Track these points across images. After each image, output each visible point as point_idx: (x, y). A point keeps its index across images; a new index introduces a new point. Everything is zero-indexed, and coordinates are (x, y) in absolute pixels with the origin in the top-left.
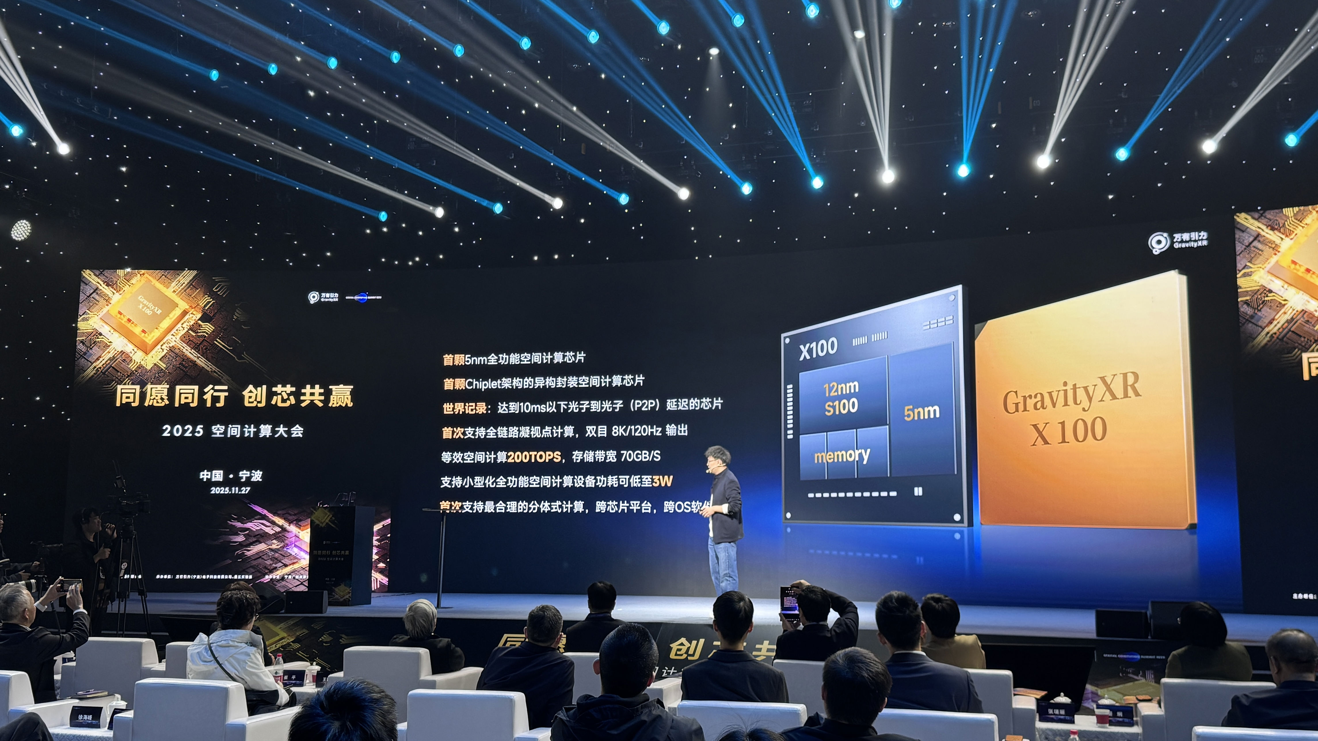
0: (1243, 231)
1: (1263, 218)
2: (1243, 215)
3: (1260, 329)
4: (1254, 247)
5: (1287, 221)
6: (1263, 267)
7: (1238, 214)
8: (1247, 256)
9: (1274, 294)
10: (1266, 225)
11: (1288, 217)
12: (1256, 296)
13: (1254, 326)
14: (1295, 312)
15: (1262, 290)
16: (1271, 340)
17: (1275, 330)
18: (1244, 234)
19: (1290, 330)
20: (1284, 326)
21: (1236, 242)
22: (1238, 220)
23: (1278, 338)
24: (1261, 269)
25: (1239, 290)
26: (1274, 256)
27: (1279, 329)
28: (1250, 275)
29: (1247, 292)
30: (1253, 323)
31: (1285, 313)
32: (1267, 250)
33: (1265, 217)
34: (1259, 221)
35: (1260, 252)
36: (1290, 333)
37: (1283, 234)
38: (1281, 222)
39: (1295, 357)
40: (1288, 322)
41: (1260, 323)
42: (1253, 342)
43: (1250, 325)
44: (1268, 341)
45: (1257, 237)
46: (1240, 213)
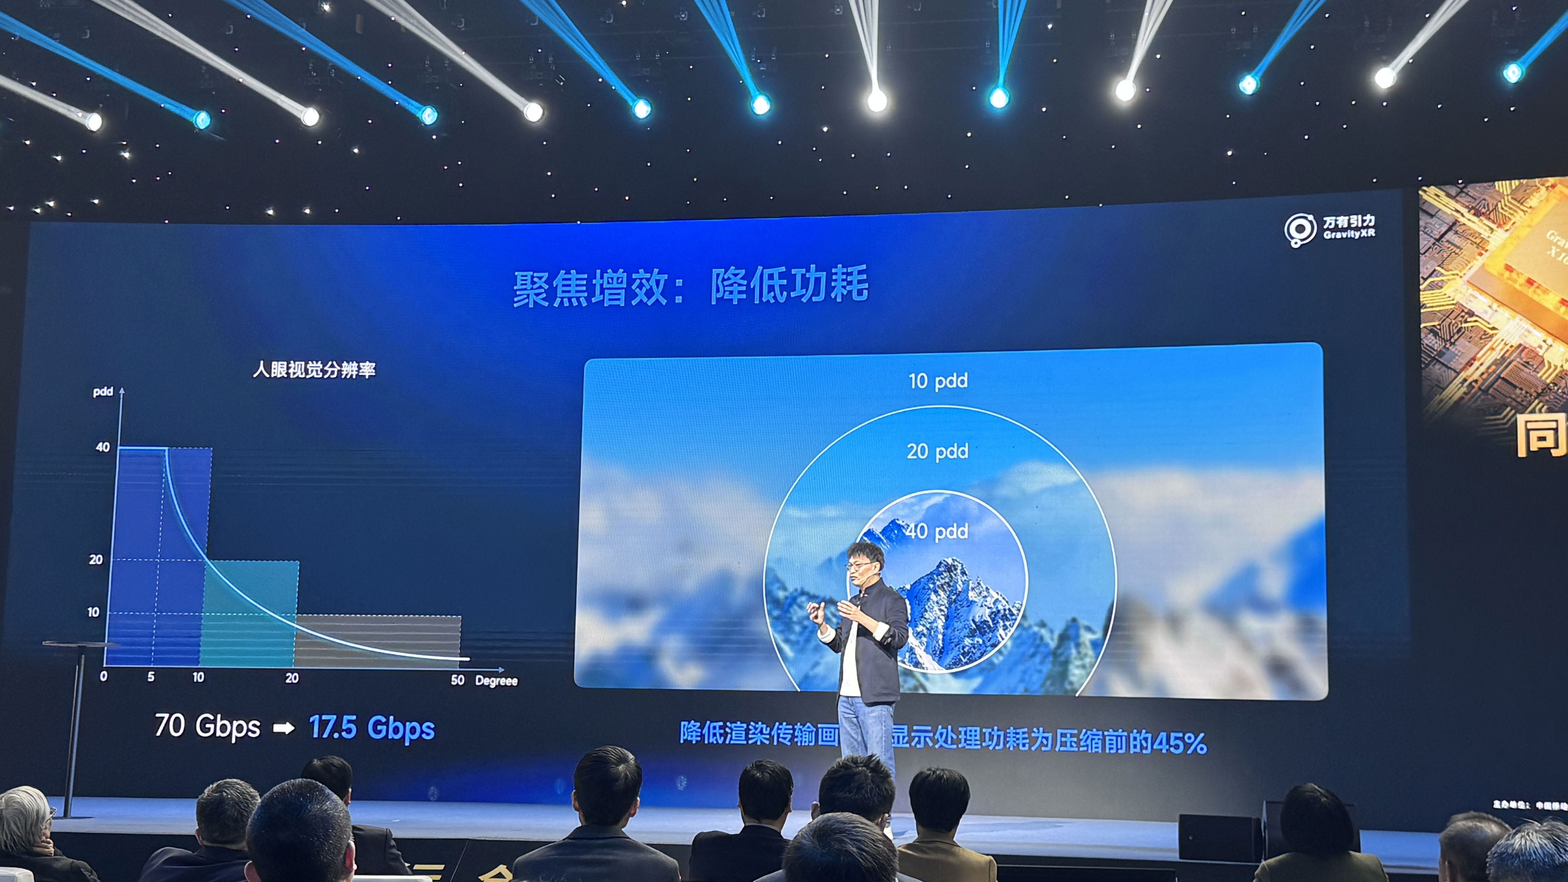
0: (1432, 216)
1: (1463, 195)
2: (1433, 190)
3: (1453, 374)
5: (1500, 202)
6: (1461, 274)
7: (1425, 188)
8: (1437, 256)
9: (1477, 319)
10: (1467, 207)
11: (1502, 196)
12: (1448, 320)
13: (1444, 368)
14: (1508, 347)
15: (1457, 312)
16: (1469, 392)
17: (1476, 376)
18: (1433, 221)
19: (1499, 377)
20: (1490, 371)
21: (1421, 233)
22: (1425, 197)
23: (1480, 388)
24: (1458, 278)
25: (1422, 311)
26: (1478, 257)
27: (1483, 374)
28: (1441, 287)
29: (1435, 313)
30: (1443, 364)
31: (1492, 349)
32: (1468, 248)
33: (1467, 194)
34: (1457, 201)
36: (1500, 381)
37: (1493, 222)
38: (1492, 203)
39: (1506, 420)
40: (1497, 363)
41: (1452, 365)
42: (1441, 394)
43: (1438, 366)
44: (1465, 393)
45: (1453, 226)
46: (1428, 186)
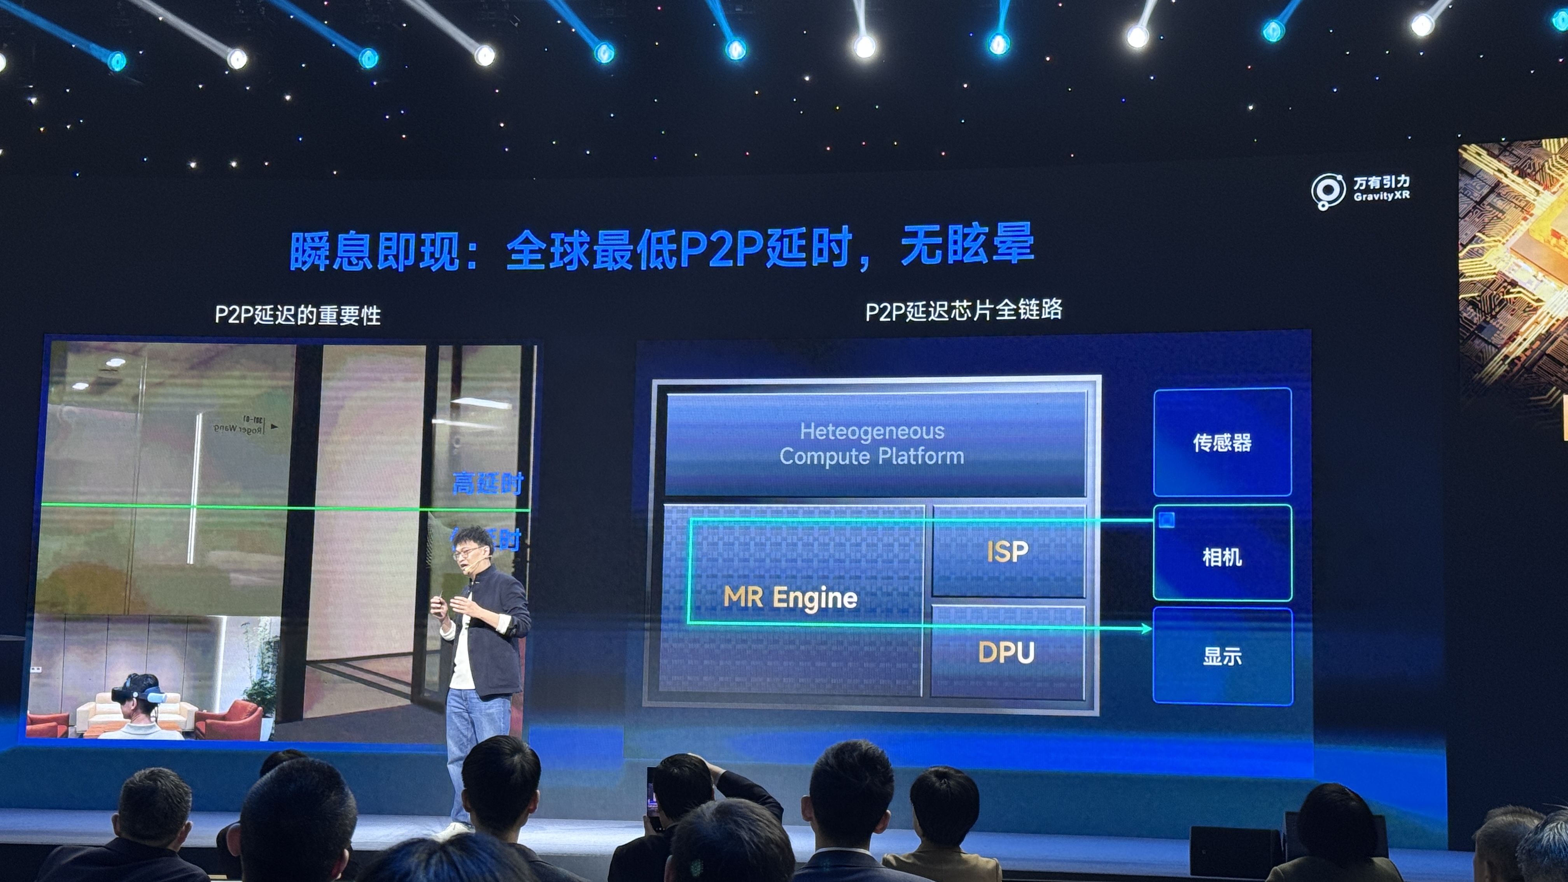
0: (1472, 176)
1: (1507, 154)
2: (1473, 148)
3: (1494, 350)
4: (1489, 204)
5: (1547, 161)
6: (1504, 241)
7: (1465, 146)
8: (1478, 220)
9: (1521, 290)
10: (1510, 167)
11: (1549, 155)
12: (1489, 291)
14: (1554, 321)
15: (1499, 282)
16: (1511, 370)
17: (1519, 352)
18: (1474, 183)
19: (1544, 354)
20: (1534, 347)
21: (1460, 195)
22: (1465, 155)
23: (1523, 366)
24: (1500, 244)
25: (1461, 281)
26: (1523, 222)
27: (1526, 350)
28: (1482, 255)
29: (1474, 283)
31: (1537, 323)
32: (1512, 213)
33: (1511, 153)
34: (1500, 161)
35: (1500, 215)
36: (1545, 358)
37: (1540, 183)
38: (1538, 162)
39: (1551, 400)
40: (1542, 338)
41: (1494, 340)
42: (1480, 371)
43: (1477, 342)
44: (1506, 371)
45: (1495, 188)
46: (1469, 144)
